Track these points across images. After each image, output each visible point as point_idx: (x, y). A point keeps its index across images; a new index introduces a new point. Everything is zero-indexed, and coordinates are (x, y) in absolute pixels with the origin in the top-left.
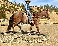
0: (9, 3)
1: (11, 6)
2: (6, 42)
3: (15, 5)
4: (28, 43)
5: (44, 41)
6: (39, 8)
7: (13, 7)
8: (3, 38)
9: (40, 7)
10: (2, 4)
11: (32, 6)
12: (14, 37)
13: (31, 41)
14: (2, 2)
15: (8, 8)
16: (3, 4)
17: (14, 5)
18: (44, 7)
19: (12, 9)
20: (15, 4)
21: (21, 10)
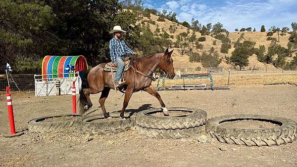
0: (179, 23)
1: (184, 35)
2: (159, 137)
3: (196, 29)
4: (224, 146)
5: (279, 141)
6: (275, 35)
7: (190, 35)
8: (153, 126)
9: (278, 30)
10: (158, 30)
11: (249, 29)
12: (181, 123)
13: (232, 138)
14: (157, 22)
15: (174, 40)
16: (161, 30)
17: (191, 31)
18: (291, 30)
19: (187, 42)
20: (196, 25)
21: (214, 44)
